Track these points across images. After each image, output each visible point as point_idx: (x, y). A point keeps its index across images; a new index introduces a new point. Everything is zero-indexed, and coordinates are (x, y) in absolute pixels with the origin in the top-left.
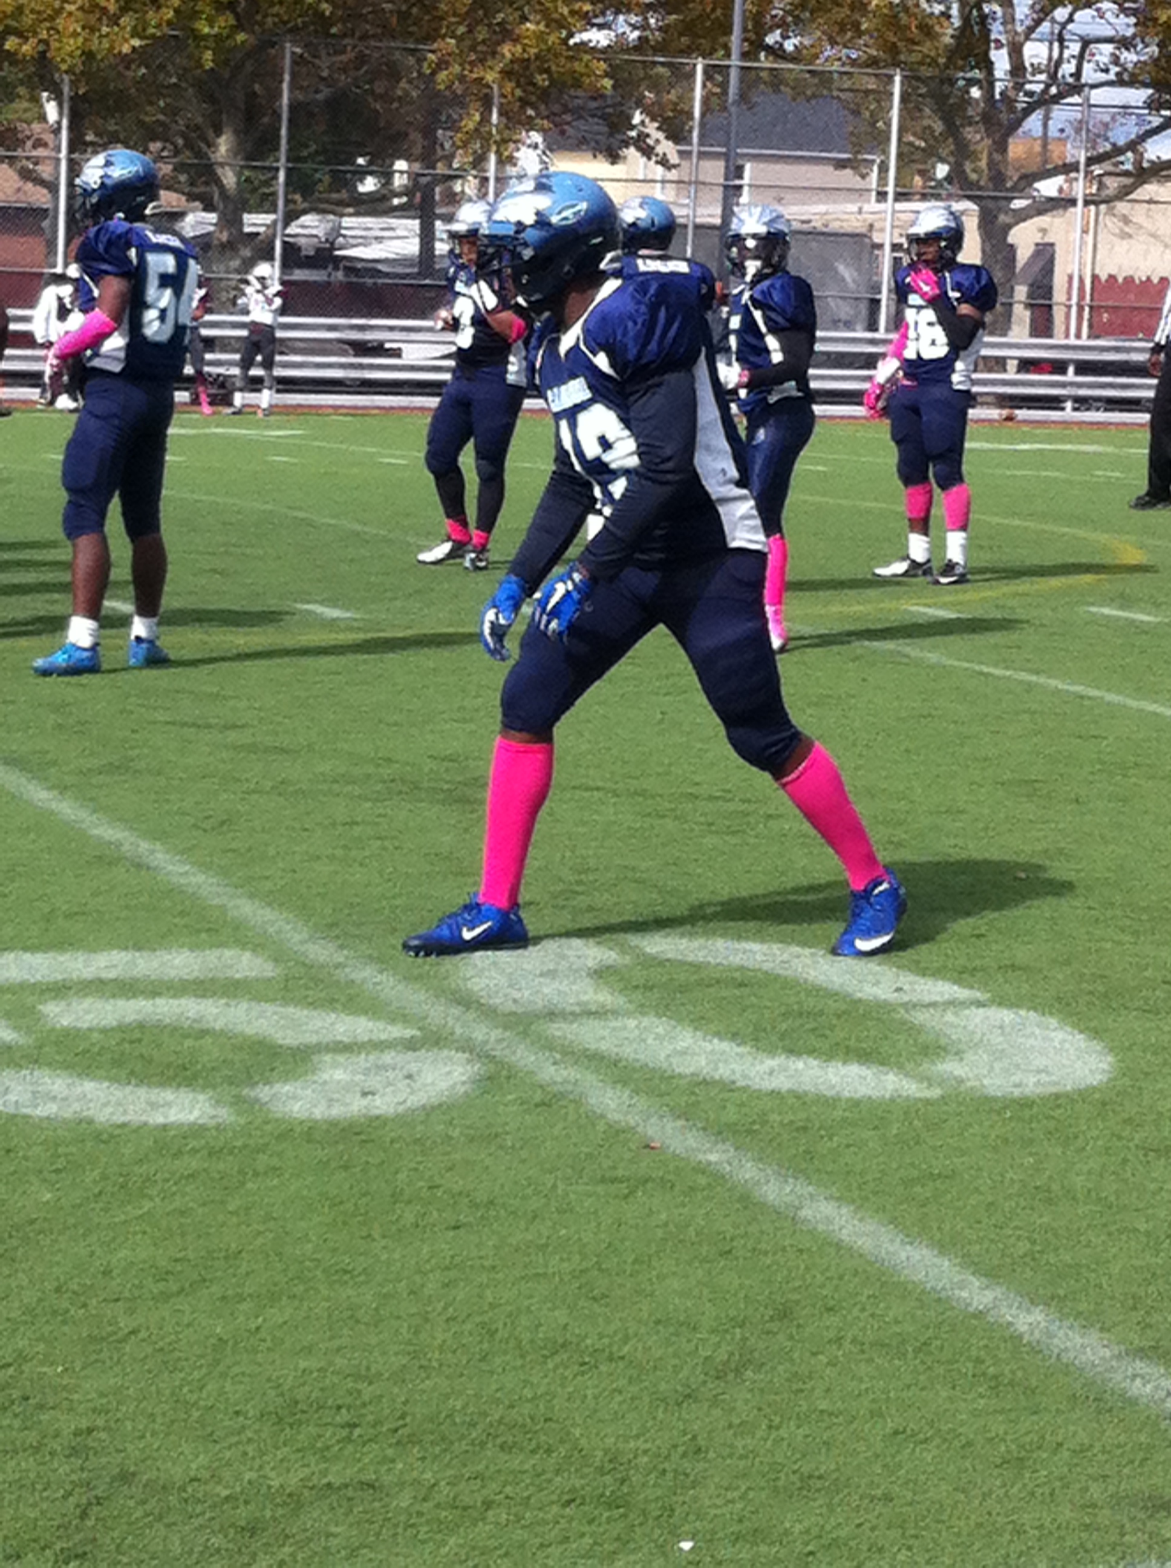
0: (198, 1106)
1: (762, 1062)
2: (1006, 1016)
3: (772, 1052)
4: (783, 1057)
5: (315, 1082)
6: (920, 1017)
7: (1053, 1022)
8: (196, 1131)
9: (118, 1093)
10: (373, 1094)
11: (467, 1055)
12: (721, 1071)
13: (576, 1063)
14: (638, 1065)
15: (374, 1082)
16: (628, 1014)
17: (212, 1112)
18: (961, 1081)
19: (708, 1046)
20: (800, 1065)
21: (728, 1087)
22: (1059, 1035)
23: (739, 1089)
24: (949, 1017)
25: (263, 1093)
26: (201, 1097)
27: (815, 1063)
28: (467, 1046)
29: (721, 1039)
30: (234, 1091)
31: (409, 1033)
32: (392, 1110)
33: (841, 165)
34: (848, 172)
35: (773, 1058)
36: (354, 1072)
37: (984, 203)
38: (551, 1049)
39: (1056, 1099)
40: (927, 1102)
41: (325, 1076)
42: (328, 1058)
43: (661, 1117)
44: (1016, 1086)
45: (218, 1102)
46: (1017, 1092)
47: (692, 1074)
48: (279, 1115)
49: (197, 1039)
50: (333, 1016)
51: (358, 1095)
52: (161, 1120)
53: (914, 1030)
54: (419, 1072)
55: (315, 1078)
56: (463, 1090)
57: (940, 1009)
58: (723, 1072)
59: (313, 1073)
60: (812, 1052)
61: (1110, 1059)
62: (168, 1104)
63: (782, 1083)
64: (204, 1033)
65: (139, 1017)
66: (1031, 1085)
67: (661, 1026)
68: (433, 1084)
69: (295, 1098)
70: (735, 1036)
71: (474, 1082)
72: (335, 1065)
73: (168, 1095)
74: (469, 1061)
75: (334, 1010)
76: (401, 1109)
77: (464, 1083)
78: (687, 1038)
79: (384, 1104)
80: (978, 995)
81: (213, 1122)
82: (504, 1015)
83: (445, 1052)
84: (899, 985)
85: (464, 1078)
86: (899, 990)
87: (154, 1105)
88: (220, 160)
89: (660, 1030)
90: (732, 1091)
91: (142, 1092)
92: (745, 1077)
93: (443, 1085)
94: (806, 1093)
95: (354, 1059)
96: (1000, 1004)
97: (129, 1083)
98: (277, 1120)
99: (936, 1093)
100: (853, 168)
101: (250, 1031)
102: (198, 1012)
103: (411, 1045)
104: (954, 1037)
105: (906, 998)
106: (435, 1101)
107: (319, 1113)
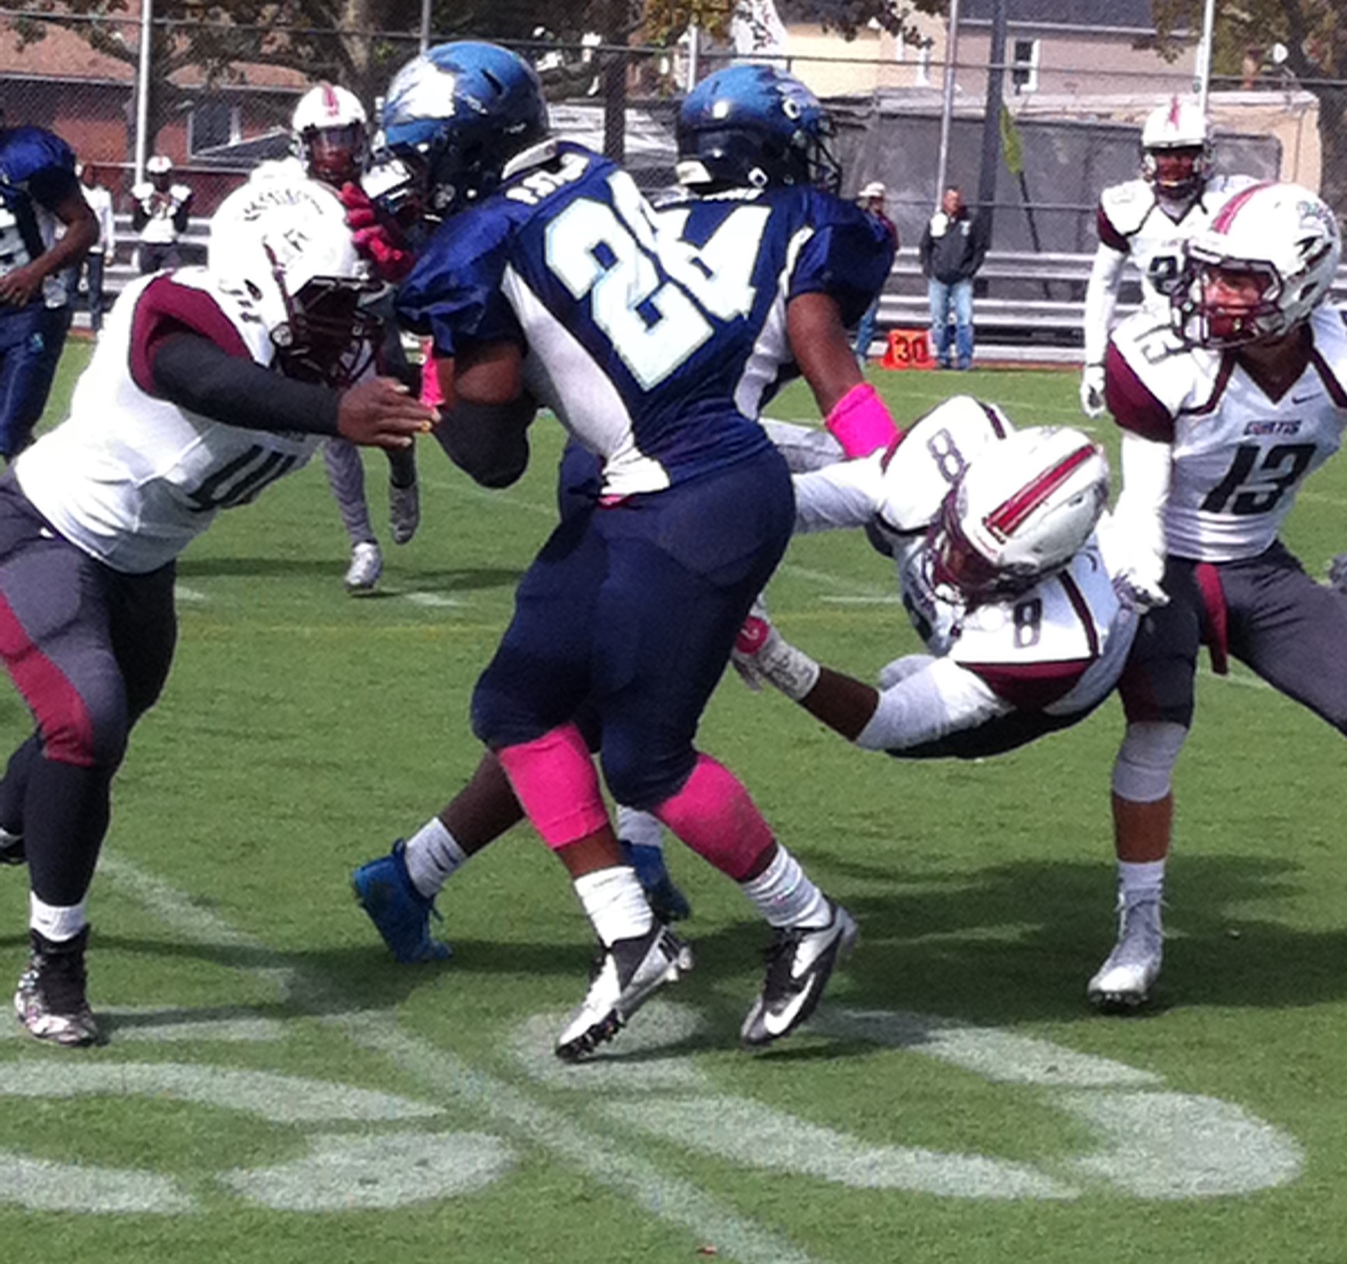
0: (156, 1191)
1: (865, 1153)
2: (1180, 1102)
3: (877, 1140)
4: (891, 1147)
5: (305, 1166)
6: (1070, 1102)
7: (1238, 1110)
8: (149, 1220)
9: (59, 1173)
10: (375, 1182)
11: (498, 1139)
12: (810, 1163)
13: (633, 1151)
14: (707, 1154)
15: (378, 1168)
16: (709, 1094)
17: (172, 1198)
18: (1106, 1179)
19: (800, 1134)
20: (909, 1157)
21: (816, 1182)
22: (1241, 1126)
23: (827, 1186)
24: (1108, 1103)
25: (239, 1177)
26: (161, 1181)
27: (929, 1155)
28: (500, 1128)
29: (818, 1126)
30: (204, 1175)
31: (431, 1110)
32: (394, 1202)
33: (1142, 43)
34: (1152, 52)
35: (878, 1148)
36: (356, 1156)
37: (1324, 93)
38: (604, 1134)
39: (1223, 1203)
40: (1062, 1203)
41: (320, 1160)
42: (326, 1139)
43: (727, 1216)
44: (1176, 1186)
45: (180, 1187)
46: (1175, 1194)
47: (773, 1167)
48: (254, 1205)
49: (169, 1111)
50: (342, 1087)
51: (356, 1184)
52: (106, 1206)
53: (1058, 1117)
54: (436, 1158)
55: (307, 1162)
56: (487, 1179)
57: (1100, 1094)
58: (812, 1164)
59: (305, 1154)
60: (926, 1142)
61: (1300, 1156)
62: (119, 1188)
63: (883, 1179)
64: (180, 1105)
65: (102, 1085)
66: (1194, 1184)
67: (746, 1108)
68: (451, 1171)
69: (277, 1184)
70: (835, 1123)
71: (501, 1171)
72: (334, 1147)
73: (121, 1177)
74: (501, 1145)
75: (344, 1081)
76: (405, 1200)
77: (490, 1172)
78: (775, 1123)
79: (385, 1196)
80: (1151, 1077)
81: (172, 1212)
82: (555, 1093)
83: (473, 1134)
84: (1053, 1063)
85: (492, 1166)
86: (1052, 1069)
87: (100, 1189)
88: (348, 29)
89: (745, 1114)
90: (820, 1187)
91: (91, 1174)
92: (838, 1170)
93: (462, 1174)
94: (910, 1191)
95: (359, 1140)
96: (1175, 1089)
97: (75, 1163)
98: (251, 1210)
99: (1072, 1193)
100: (1157, 47)
101: (236, 1104)
102: (176, 1081)
103: (431, 1125)
104: (1109, 1127)
105: (1059, 1080)
106: (449, 1193)
107: (305, 1202)
